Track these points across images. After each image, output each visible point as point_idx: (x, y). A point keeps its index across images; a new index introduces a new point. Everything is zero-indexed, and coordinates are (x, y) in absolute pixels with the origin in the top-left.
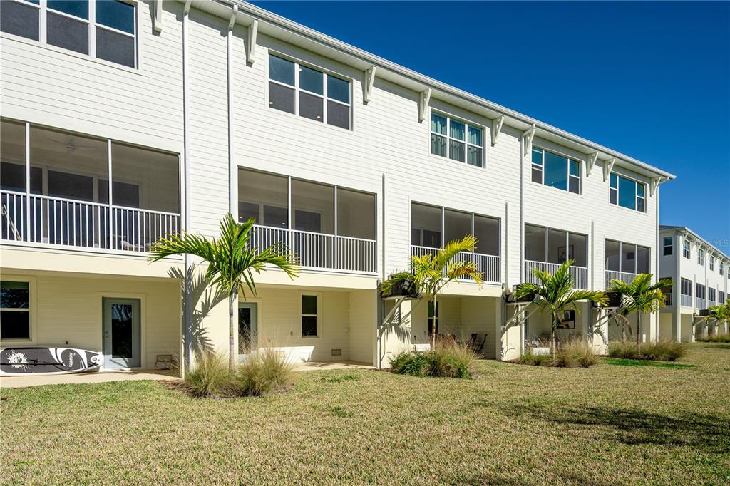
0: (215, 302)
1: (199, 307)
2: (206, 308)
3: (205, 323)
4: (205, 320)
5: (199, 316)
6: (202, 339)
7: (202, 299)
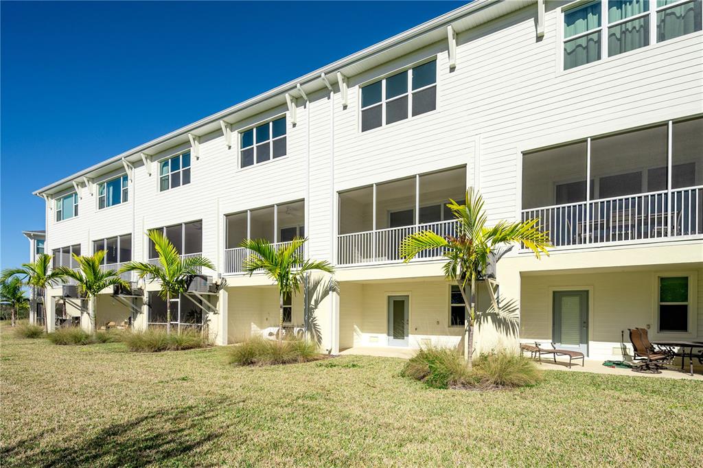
0: (322, 298)
1: (313, 302)
2: (317, 303)
3: (316, 313)
4: (316, 311)
5: (313, 309)
6: (315, 325)
7: (315, 297)
